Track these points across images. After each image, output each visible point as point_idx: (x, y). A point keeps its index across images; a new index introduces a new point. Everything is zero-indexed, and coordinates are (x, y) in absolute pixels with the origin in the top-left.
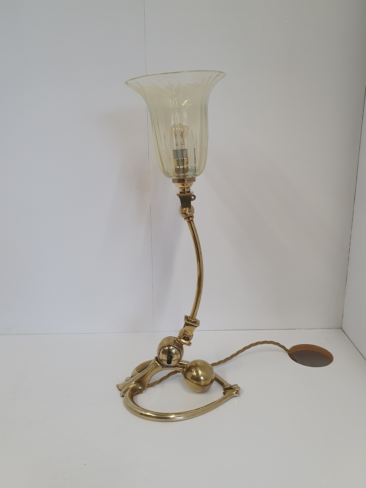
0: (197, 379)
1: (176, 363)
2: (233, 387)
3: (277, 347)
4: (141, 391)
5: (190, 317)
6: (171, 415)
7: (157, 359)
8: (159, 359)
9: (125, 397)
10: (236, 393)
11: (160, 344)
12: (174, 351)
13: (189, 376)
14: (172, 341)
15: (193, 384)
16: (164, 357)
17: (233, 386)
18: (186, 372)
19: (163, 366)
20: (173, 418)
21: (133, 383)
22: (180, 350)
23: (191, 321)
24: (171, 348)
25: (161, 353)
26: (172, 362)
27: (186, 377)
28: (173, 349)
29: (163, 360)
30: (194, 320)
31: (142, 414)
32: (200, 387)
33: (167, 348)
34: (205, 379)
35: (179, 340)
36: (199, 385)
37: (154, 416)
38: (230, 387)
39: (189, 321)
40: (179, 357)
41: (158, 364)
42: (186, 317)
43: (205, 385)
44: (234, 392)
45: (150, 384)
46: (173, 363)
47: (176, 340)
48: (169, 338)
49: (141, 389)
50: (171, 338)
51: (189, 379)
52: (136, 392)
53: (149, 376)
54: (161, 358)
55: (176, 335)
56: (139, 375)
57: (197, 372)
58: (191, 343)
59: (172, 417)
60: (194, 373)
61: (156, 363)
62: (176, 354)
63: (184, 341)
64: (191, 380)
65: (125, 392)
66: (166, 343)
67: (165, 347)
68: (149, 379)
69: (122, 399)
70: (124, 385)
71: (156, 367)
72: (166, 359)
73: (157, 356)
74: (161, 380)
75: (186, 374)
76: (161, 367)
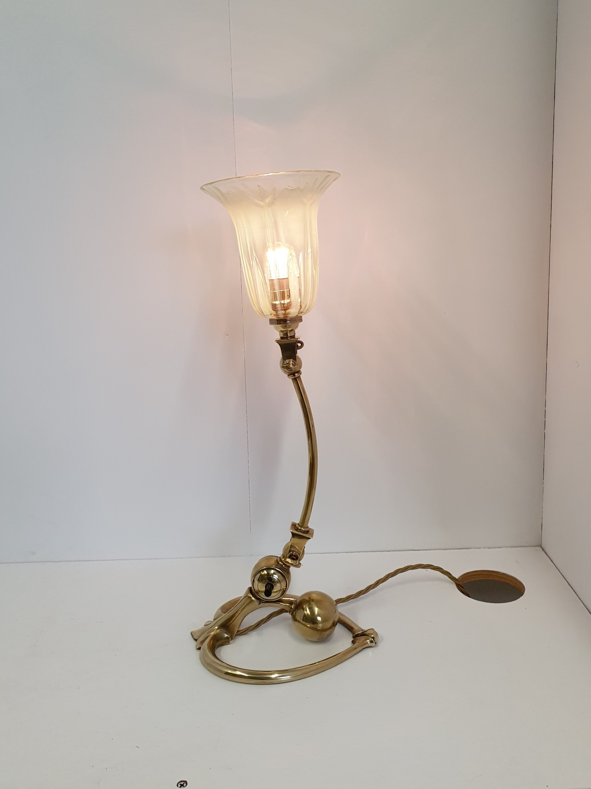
0: (312, 620)
1: (278, 596)
2: (368, 632)
3: (438, 573)
4: (227, 641)
5: (300, 524)
6: (271, 674)
7: (251, 590)
8: (253, 591)
9: (203, 649)
10: (371, 642)
11: (256, 567)
12: (276, 577)
13: (299, 616)
14: (273, 562)
15: (305, 627)
16: (261, 587)
17: (366, 631)
18: (295, 610)
19: (260, 600)
20: (275, 679)
21: (216, 627)
22: (284, 574)
23: (300, 531)
24: (272, 573)
25: (256, 582)
26: (273, 594)
27: (295, 619)
28: (274, 574)
29: (259, 591)
30: (304, 528)
31: (229, 674)
32: (315, 632)
33: (265, 572)
34: (325, 620)
35: (283, 559)
36: (315, 629)
37: (247, 675)
38: (362, 633)
39: (297, 529)
40: (284, 586)
41: (253, 599)
42: (294, 526)
43: (324, 630)
44: (368, 641)
45: (240, 630)
46: (274, 596)
47: (279, 559)
48: (269, 558)
49: (227, 638)
50: (271, 558)
51: (299, 622)
52: (219, 643)
53: (239, 617)
54: (256, 588)
55: (279, 553)
56: (225, 616)
57: (311, 609)
58: (300, 564)
59: (273, 676)
60: (306, 611)
61: (250, 597)
62: (279, 581)
63: (289, 560)
64: (304, 623)
65: (203, 642)
66: (264, 565)
67: (263, 570)
68: (240, 622)
69: (198, 652)
70: (203, 632)
71: (250, 602)
72: (264, 589)
73: (250, 585)
74: (258, 625)
75: (295, 613)
76: (257, 603)
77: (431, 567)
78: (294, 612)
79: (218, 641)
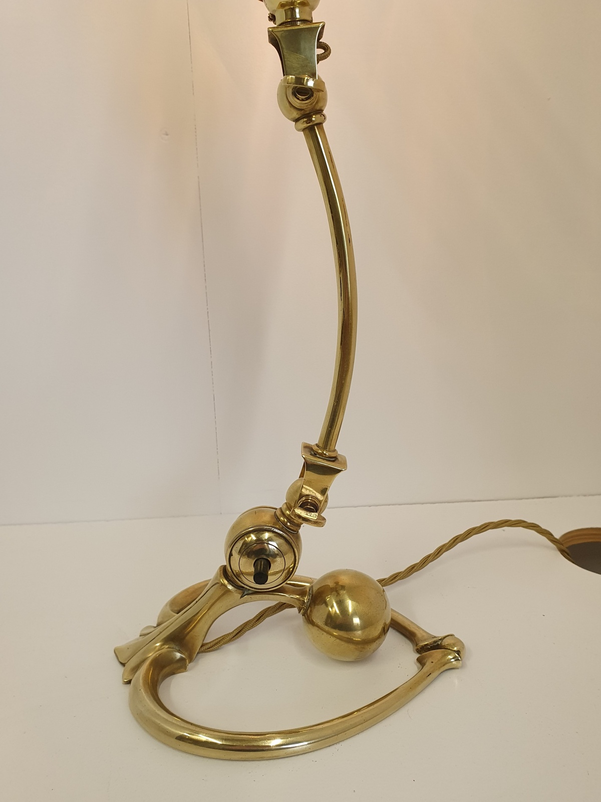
0: (341, 624)
1: (279, 581)
2: (446, 642)
3: (532, 533)
4: (181, 666)
5: (321, 445)
6: (269, 739)
7: (224, 571)
8: (230, 573)
10: (455, 659)
11: (234, 528)
12: (273, 546)
13: (319, 618)
14: (266, 518)
15: (333, 639)
16: (246, 566)
17: (442, 639)
18: (310, 605)
19: (243, 590)
20: (279, 748)
21: (158, 644)
22: (291, 541)
23: (322, 456)
24: (266, 538)
25: (236, 556)
26: (270, 579)
27: (309, 621)
28: (270, 539)
29: (242, 573)
30: (329, 451)
32: (352, 646)
33: (253, 537)
34: (366, 624)
35: (288, 512)
36: (350, 641)
37: (219, 742)
38: (435, 642)
39: (315, 454)
40: (289, 563)
41: (230, 587)
42: (307, 448)
43: (366, 642)
44: (450, 657)
45: (207, 644)
46: (273, 581)
47: (278, 513)
48: (257, 511)
49: (182, 659)
50: (263, 511)
51: (318, 626)
52: (167, 670)
53: (203, 621)
54: (236, 568)
55: (279, 501)
56: (177, 621)
57: (341, 604)
58: (324, 519)
59: (274, 743)
60: (332, 607)
61: (223, 585)
62: (281, 553)
63: (303, 513)
64: (327, 628)
65: (136, 669)
66: (249, 524)
67: (248, 534)
68: (205, 630)
69: (127, 689)
70: (136, 649)
71: (223, 595)
72: (252, 569)
73: (224, 562)
74: (240, 632)
75: (311, 611)
76: (237, 595)
77: (523, 524)
78: (310, 608)
79: (163, 667)
